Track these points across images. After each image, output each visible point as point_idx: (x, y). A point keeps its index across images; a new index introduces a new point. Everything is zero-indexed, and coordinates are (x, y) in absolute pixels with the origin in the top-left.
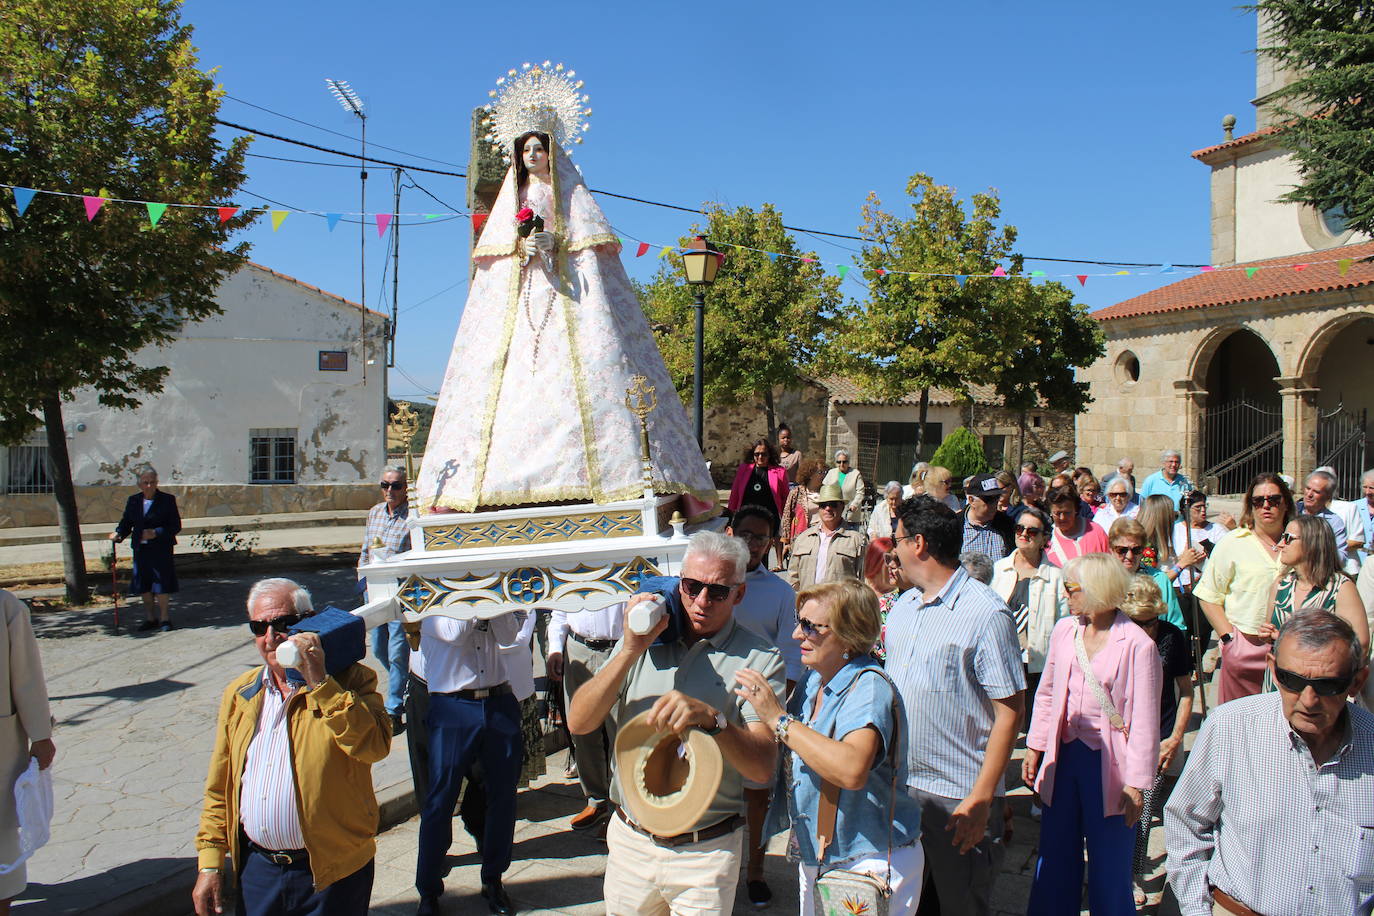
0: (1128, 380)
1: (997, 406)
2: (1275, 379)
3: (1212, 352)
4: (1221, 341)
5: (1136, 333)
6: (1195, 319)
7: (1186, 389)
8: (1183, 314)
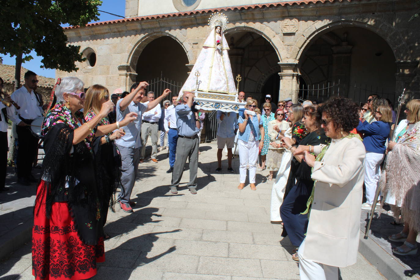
0: (88, 65)
1: (9, 84)
2: (186, 65)
3: (141, 50)
4: (147, 44)
5: (94, 37)
6: (135, 28)
7: (126, 71)
8: (126, 25)
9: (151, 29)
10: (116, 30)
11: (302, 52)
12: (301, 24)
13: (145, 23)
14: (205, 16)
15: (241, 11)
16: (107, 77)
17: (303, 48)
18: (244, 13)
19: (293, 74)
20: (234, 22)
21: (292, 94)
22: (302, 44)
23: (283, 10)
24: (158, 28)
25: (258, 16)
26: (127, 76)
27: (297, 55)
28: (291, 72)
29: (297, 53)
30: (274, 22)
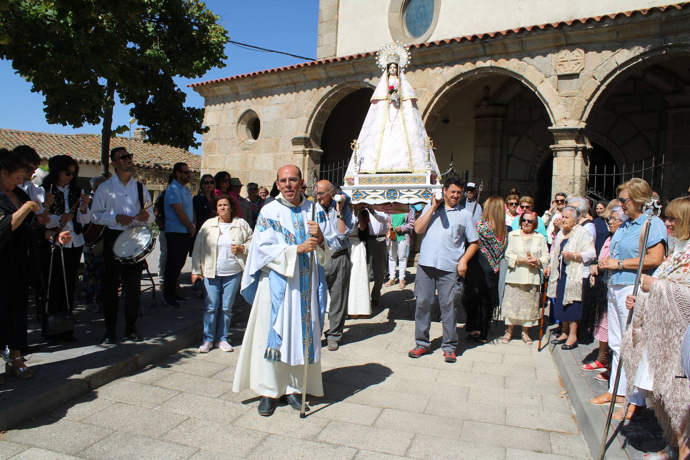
0: (249, 138)
3: (329, 112)
4: (338, 101)
5: (258, 93)
6: (317, 77)
7: (303, 146)
8: (304, 72)
9: (343, 77)
10: (289, 81)
11: (591, 107)
12: (590, 57)
13: (332, 67)
14: (425, 52)
15: (484, 41)
16: (275, 157)
17: (594, 100)
18: (489, 43)
19: (575, 146)
20: (474, 61)
21: (574, 182)
22: (591, 93)
23: (556, 34)
24: (353, 75)
25: (513, 48)
26: (305, 155)
27: (584, 112)
28: (571, 143)
29: (583, 110)
30: (542, 57)
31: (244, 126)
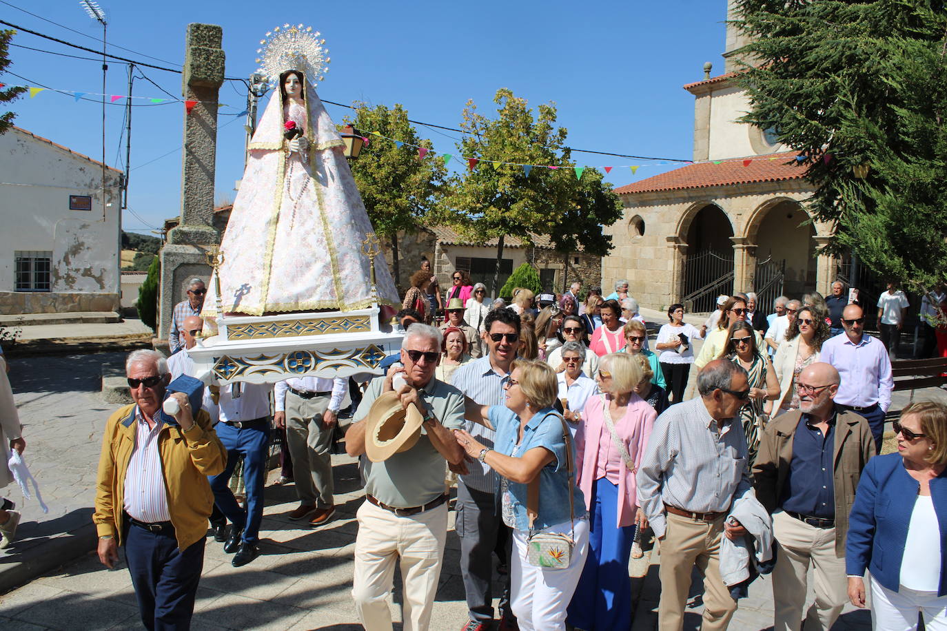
0: (637, 234)
1: (550, 249)
2: (730, 238)
3: (691, 218)
4: (697, 212)
5: (643, 204)
6: (683, 196)
7: (674, 242)
8: (673, 193)
9: (699, 197)
10: (664, 197)
13: (691, 190)
15: (778, 182)
18: (781, 183)
25: (795, 187)
26: (675, 249)
31: (634, 226)
